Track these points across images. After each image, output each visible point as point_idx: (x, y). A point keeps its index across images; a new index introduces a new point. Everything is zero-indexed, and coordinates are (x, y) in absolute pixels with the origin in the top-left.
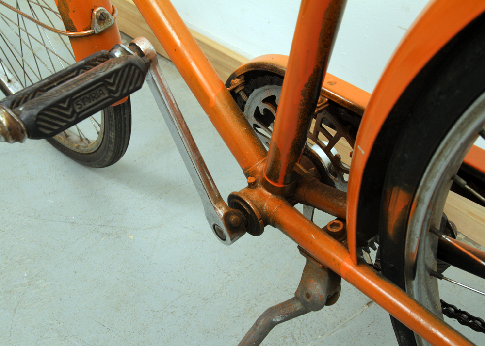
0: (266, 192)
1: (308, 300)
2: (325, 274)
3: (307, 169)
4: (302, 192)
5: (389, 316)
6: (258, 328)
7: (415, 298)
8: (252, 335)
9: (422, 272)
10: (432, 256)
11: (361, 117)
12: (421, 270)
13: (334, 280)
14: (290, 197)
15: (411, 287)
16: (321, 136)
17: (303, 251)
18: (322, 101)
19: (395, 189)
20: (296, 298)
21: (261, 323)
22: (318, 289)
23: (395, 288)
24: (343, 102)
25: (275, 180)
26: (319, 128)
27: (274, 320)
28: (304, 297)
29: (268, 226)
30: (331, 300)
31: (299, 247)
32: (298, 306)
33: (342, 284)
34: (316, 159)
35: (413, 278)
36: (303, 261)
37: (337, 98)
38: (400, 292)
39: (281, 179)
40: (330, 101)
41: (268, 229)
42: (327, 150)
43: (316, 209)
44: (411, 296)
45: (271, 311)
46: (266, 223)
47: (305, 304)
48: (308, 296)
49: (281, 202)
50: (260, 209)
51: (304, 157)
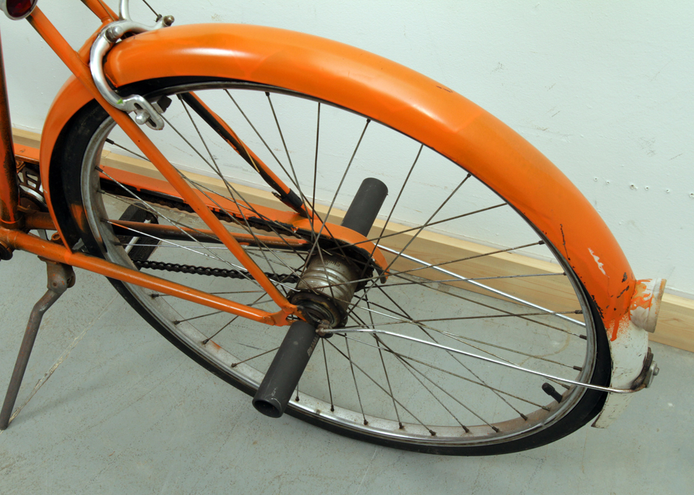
0: (5, 230)
1: (56, 287)
2: (60, 267)
3: (26, 207)
4: (30, 221)
5: (106, 279)
6: (32, 320)
7: (113, 261)
8: (31, 326)
9: (110, 245)
10: (111, 233)
11: (39, 166)
12: (108, 244)
13: (68, 269)
14: (24, 228)
15: (107, 255)
16: (30, 183)
17: (42, 258)
18: (20, 164)
19: (72, 205)
20: (50, 290)
21: (34, 316)
22: (60, 279)
23: (96, 259)
24: (33, 161)
25: (9, 220)
26: (27, 178)
27: (41, 310)
28: (53, 286)
29: (15, 251)
30: (70, 282)
31: (39, 257)
32: (52, 294)
33: (74, 270)
34: (33, 198)
35: (106, 251)
36: (44, 264)
37: (28, 160)
38: (102, 261)
39: (12, 218)
40: (25, 163)
41: (15, 252)
42: (37, 190)
43: (47, 231)
44: (109, 261)
45: (37, 305)
46: (13, 250)
47: (55, 291)
48: (55, 284)
49: (17, 233)
50: (5, 242)
51: (22, 199)
